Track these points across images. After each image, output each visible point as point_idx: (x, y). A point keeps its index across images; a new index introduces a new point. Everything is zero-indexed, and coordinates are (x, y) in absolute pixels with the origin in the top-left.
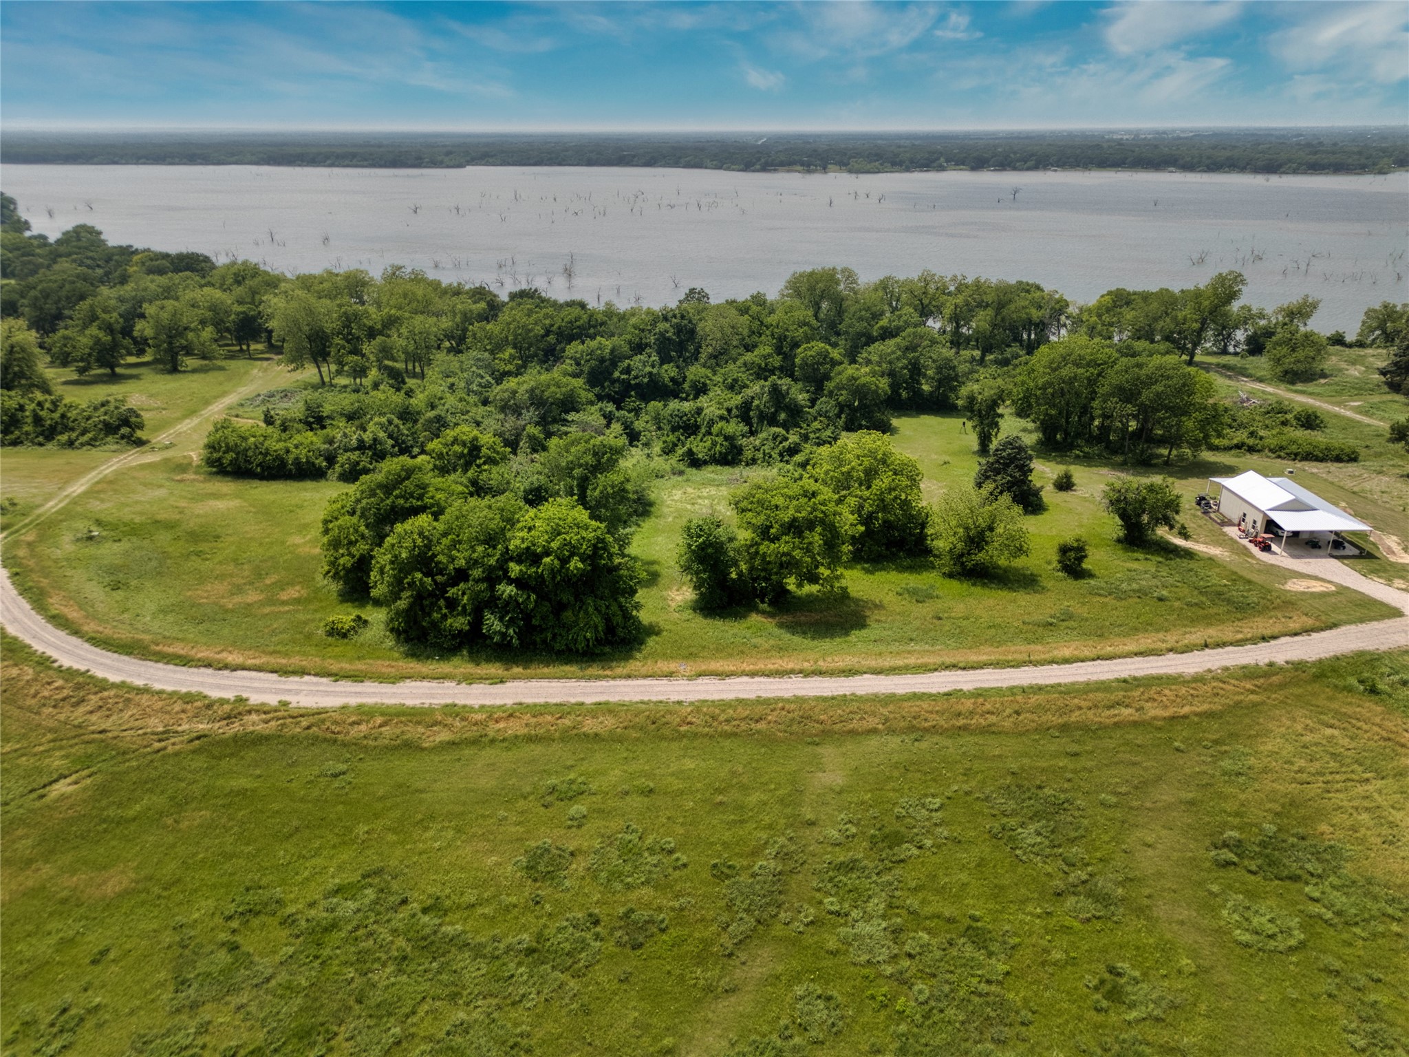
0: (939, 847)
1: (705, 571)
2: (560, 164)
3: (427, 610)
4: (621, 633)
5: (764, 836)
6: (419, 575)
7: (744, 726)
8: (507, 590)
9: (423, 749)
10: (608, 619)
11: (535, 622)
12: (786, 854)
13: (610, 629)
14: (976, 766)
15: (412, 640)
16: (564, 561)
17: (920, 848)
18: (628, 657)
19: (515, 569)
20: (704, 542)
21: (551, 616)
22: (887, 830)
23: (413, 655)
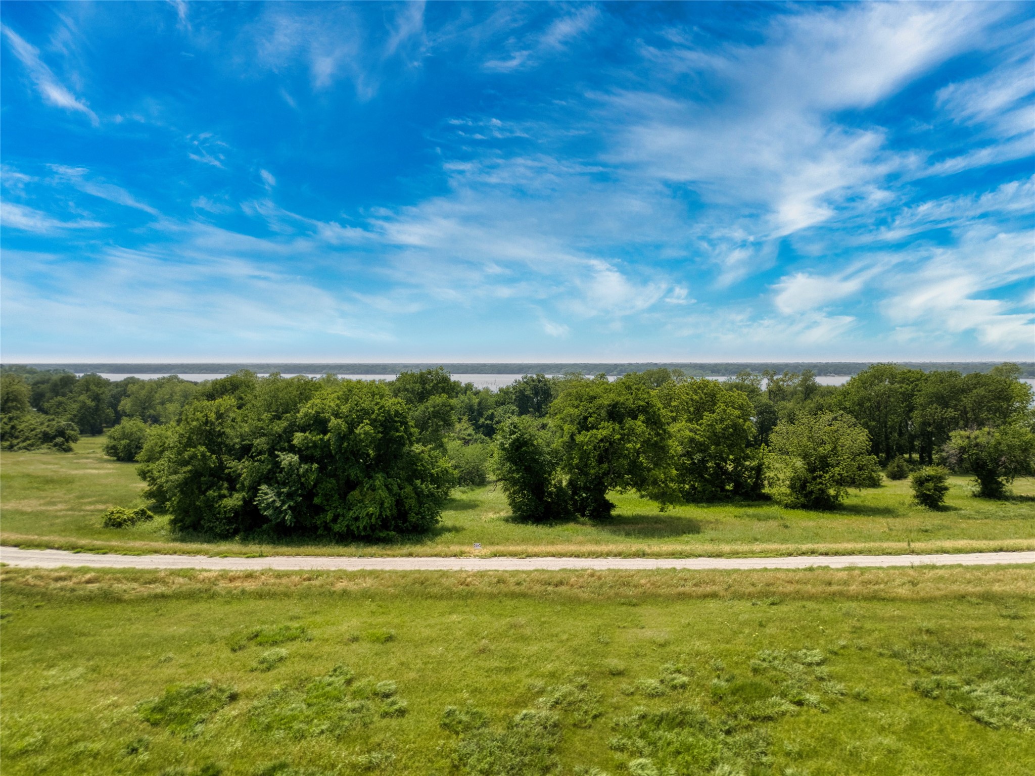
0: (832, 704)
1: (518, 471)
2: (479, 373)
3: (204, 487)
4: (413, 518)
5: (540, 683)
6: (203, 449)
7: (537, 587)
8: (287, 459)
9: (125, 601)
10: (399, 503)
11: (317, 501)
12: (570, 704)
13: (401, 513)
14: (868, 625)
15: (188, 527)
16: (352, 426)
17: (800, 703)
18: (419, 542)
19: (298, 438)
20: (517, 439)
21: (336, 496)
22: (739, 682)
23: (183, 540)
